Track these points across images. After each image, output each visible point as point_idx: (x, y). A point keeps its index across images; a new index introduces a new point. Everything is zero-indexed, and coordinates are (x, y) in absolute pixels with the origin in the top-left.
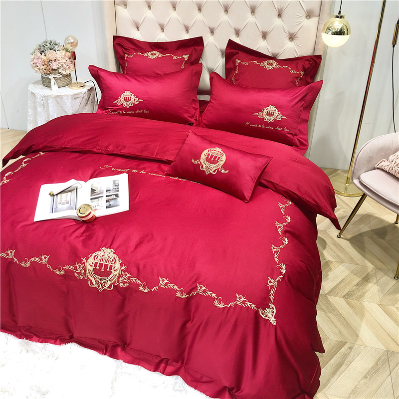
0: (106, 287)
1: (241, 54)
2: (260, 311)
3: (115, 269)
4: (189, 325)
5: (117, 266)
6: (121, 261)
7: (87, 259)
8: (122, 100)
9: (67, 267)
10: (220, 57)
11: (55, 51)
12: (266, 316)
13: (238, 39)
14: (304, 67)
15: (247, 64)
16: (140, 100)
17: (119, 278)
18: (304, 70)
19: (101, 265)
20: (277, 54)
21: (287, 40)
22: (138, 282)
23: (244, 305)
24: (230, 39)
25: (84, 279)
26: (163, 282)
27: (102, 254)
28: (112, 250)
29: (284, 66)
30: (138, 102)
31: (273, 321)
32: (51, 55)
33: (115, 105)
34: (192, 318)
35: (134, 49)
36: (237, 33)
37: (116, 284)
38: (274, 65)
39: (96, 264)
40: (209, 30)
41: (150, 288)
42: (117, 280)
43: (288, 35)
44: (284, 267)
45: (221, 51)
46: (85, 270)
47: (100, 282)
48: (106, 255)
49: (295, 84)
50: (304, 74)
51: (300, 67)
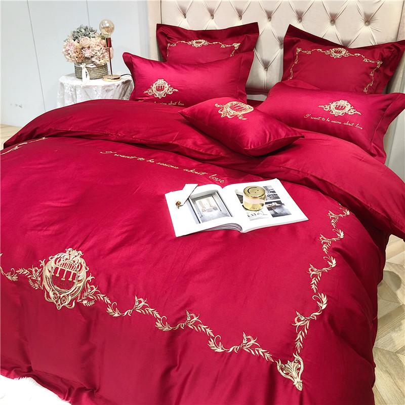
0: (66, 303)
1: (303, 42)
2: (279, 365)
3: (79, 279)
4: (173, 373)
5: (82, 275)
6: (88, 269)
7: (46, 263)
8: (154, 89)
9: (21, 271)
10: (278, 47)
11: (90, 38)
12: (287, 374)
13: (301, 24)
14: (382, 56)
15: (309, 52)
16: (174, 90)
17: (82, 292)
18: (382, 59)
19: (62, 271)
20: (349, 42)
21: (362, 24)
22: (107, 300)
23: (253, 353)
24: (290, 25)
25: (39, 289)
26: (140, 304)
27: (66, 257)
28: (80, 252)
29: (355, 54)
30: (172, 93)
31: (298, 383)
32: (85, 41)
33: (146, 95)
34: (178, 363)
35: (178, 38)
36: (300, 17)
37: (78, 301)
38: (344, 53)
39: (57, 269)
40: (265, 15)
41: (122, 311)
42: (79, 295)
43: (363, 17)
44: (325, 300)
45: (279, 39)
46: (41, 276)
47: (58, 295)
48: (71, 258)
49: (369, 75)
50: (381, 65)
51: (377, 55)
